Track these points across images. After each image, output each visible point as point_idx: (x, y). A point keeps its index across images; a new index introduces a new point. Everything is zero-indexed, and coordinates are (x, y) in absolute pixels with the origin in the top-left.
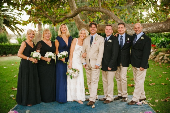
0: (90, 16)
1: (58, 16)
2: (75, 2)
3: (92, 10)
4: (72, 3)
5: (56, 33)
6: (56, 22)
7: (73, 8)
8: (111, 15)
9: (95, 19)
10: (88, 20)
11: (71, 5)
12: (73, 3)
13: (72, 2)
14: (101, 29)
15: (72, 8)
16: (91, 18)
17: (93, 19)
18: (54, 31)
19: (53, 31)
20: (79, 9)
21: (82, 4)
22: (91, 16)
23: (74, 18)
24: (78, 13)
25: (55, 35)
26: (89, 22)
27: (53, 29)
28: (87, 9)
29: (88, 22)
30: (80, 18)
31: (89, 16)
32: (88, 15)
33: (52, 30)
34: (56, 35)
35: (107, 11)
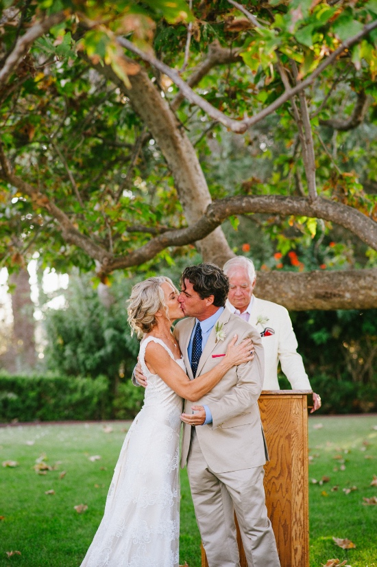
0: (275, 230)
1: (125, 236)
2: (201, 172)
3: (276, 209)
4: (190, 176)
5: (105, 314)
6: (116, 265)
7: (193, 198)
8: (361, 231)
9: (299, 240)
10: (268, 247)
11: (181, 185)
12: (193, 172)
13: (187, 169)
14: (321, 291)
15: (187, 198)
16: (281, 238)
17: (293, 241)
18: (96, 306)
19: (92, 303)
20: (222, 206)
21: (238, 164)
22: (279, 226)
23: (198, 243)
24: (217, 224)
25: (104, 324)
26: (273, 255)
27: (90, 295)
28: (255, 204)
29: (267, 255)
30: (225, 242)
31: (270, 228)
32: (265, 223)
33: (87, 298)
34: (109, 327)
35: (343, 212)
